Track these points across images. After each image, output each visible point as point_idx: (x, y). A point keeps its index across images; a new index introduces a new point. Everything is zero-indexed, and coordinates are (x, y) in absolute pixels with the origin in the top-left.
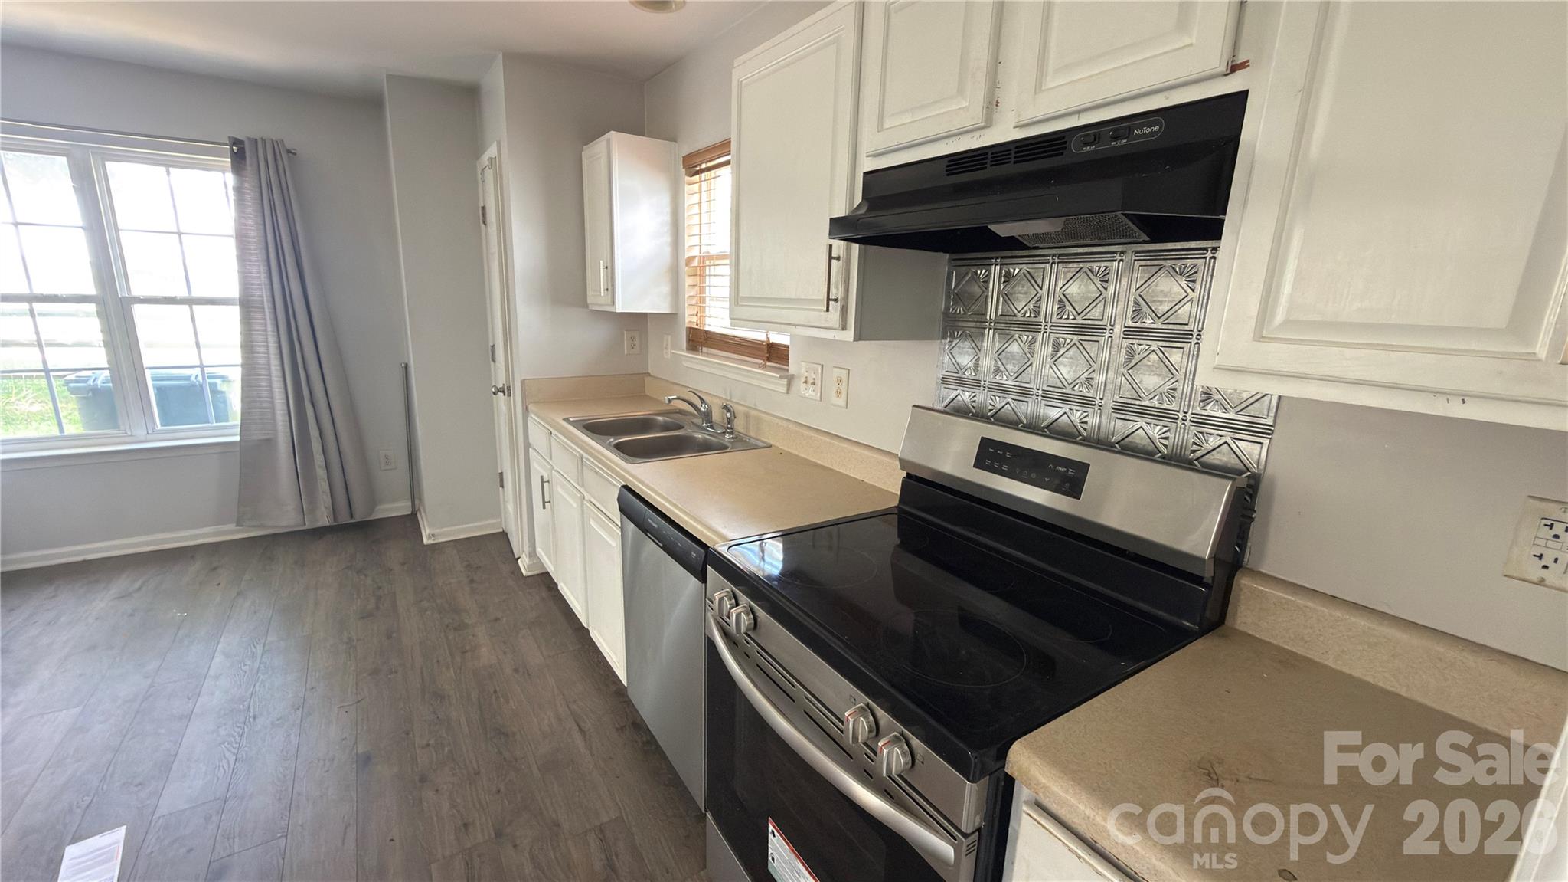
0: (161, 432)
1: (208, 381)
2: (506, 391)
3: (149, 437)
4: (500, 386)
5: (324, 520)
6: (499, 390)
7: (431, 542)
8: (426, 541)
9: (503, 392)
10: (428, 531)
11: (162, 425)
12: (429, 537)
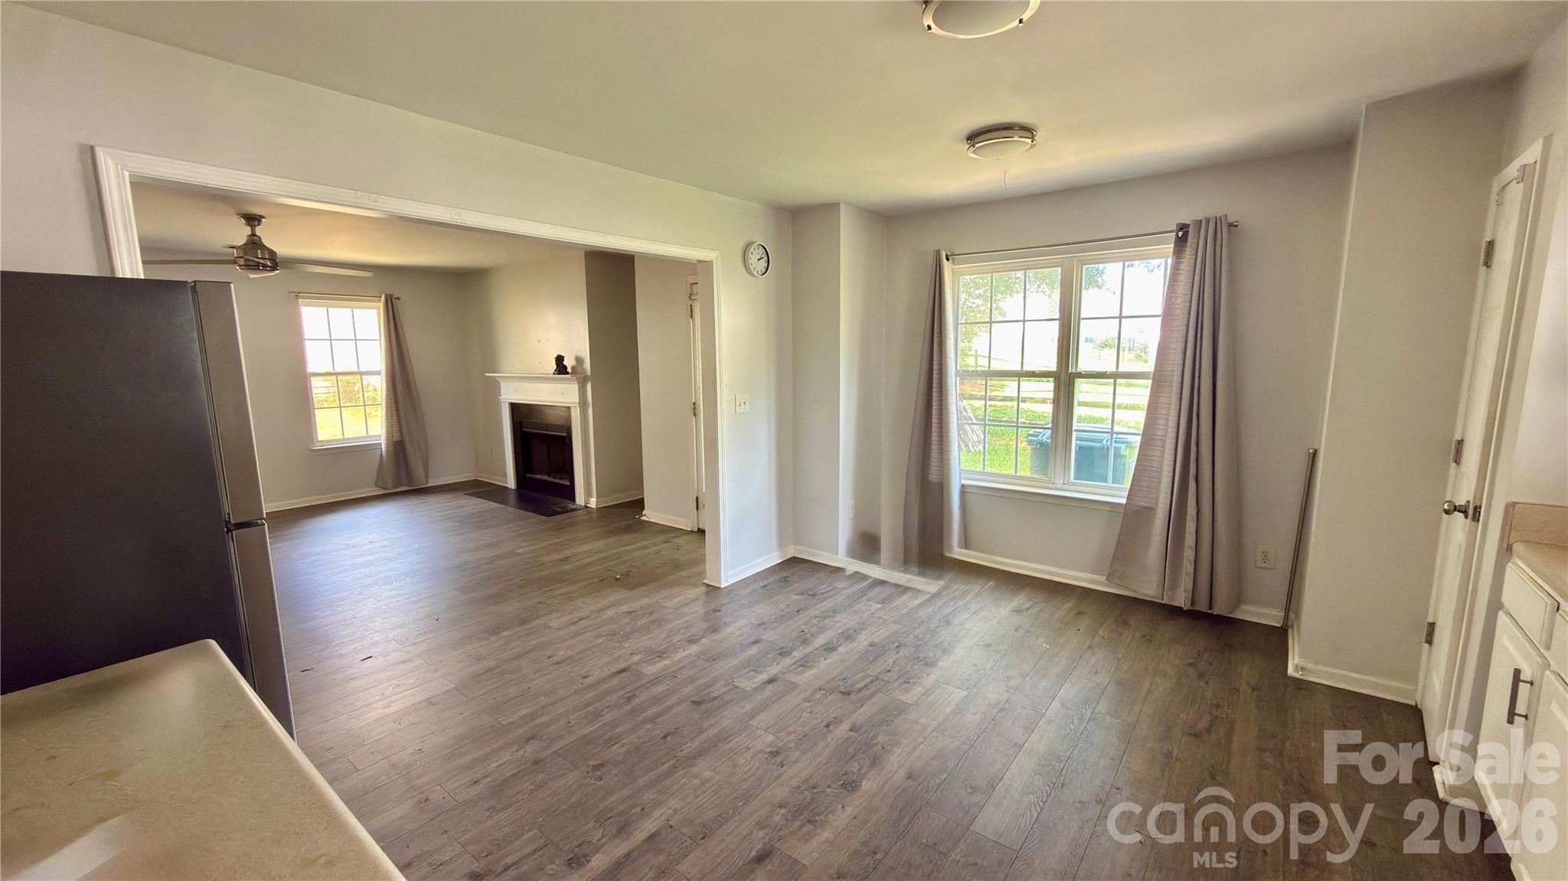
0: (1073, 484)
1: (1114, 444)
2: (1473, 512)
3: (1065, 487)
4: (1461, 501)
5: (1181, 600)
6: (1456, 509)
7: (1297, 675)
8: (1291, 671)
9: (1465, 512)
10: (1297, 660)
11: (1075, 479)
12: (1297, 668)
